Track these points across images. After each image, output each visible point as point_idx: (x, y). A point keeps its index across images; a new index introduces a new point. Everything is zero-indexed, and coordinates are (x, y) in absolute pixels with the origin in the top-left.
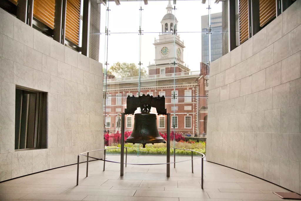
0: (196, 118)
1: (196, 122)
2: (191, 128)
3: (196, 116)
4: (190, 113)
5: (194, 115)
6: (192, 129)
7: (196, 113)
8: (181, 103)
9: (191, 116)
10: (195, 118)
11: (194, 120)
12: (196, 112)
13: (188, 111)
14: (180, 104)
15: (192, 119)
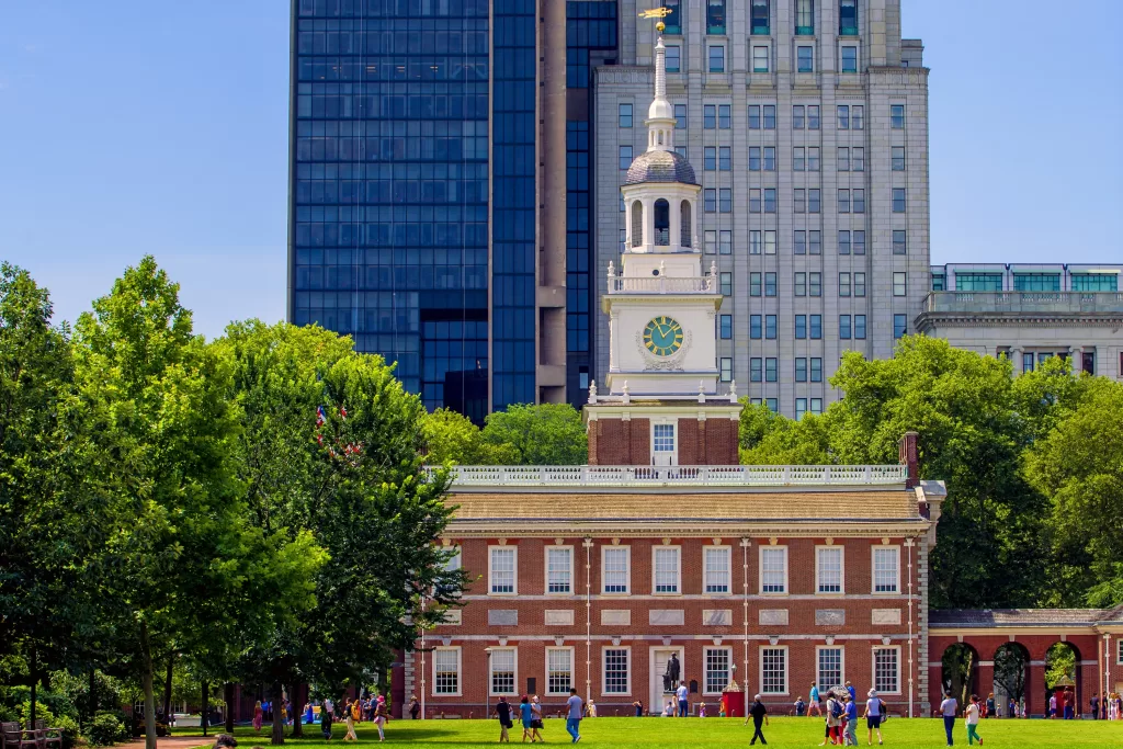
0: (920, 655)
1: (920, 668)
2: (899, 692)
3: (920, 646)
4: (895, 637)
5: (910, 642)
6: (904, 697)
7: (920, 637)
8: (856, 597)
9: (898, 648)
10: (917, 655)
11: (910, 661)
12: (920, 633)
13: (886, 629)
14: (854, 601)
15: (905, 657)
